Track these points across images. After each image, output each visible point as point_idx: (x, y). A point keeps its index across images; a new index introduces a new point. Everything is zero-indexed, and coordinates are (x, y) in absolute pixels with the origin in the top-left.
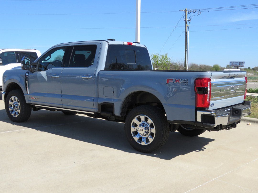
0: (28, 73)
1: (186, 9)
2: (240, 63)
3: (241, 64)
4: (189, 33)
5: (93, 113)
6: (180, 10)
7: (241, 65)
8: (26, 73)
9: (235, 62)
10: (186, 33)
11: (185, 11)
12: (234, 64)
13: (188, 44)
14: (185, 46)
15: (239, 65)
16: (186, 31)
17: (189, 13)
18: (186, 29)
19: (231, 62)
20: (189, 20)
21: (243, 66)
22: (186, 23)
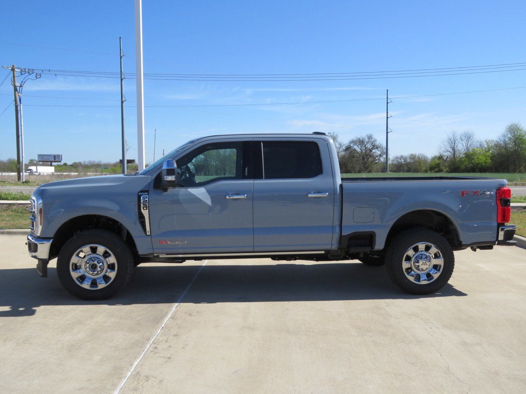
0: (147, 193)
1: (13, 66)
2: (55, 156)
3: (56, 158)
4: (22, 108)
5: (323, 252)
6: (3, 67)
7: (56, 160)
8: (140, 194)
9: (47, 155)
10: (16, 107)
11: (13, 70)
12: (45, 158)
13: (22, 127)
14: (17, 130)
15: (53, 160)
16: (16, 103)
17: (23, 73)
18: (15, 100)
19: (39, 155)
20: (21, 86)
21: (60, 161)
22: (16, 90)
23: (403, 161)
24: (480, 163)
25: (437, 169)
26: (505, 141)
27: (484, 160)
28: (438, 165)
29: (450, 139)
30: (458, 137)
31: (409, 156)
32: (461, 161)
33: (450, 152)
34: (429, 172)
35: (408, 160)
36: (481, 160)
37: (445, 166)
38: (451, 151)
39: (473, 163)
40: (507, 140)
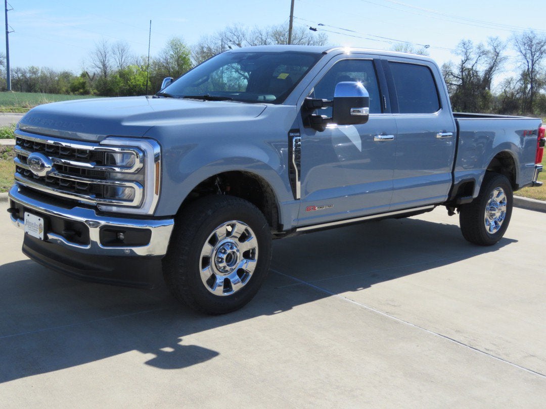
0: (298, 134)
8: (291, 134)
23: (20, 75)
24: (137, 85)
25: (81, 90)
26: (166, 59)
27: (142, 81)
28: (83, 85)
29: (99, 50)
30: (109, 49)
31: (28, 69)
32: (114, 82)
33: (100, 68)
34: (72, 93)
35: (28, 75)
36: (138, 80)
37: (91, 86)
38: (102, 67)
39: (129, 86)
40: (169, 57)
